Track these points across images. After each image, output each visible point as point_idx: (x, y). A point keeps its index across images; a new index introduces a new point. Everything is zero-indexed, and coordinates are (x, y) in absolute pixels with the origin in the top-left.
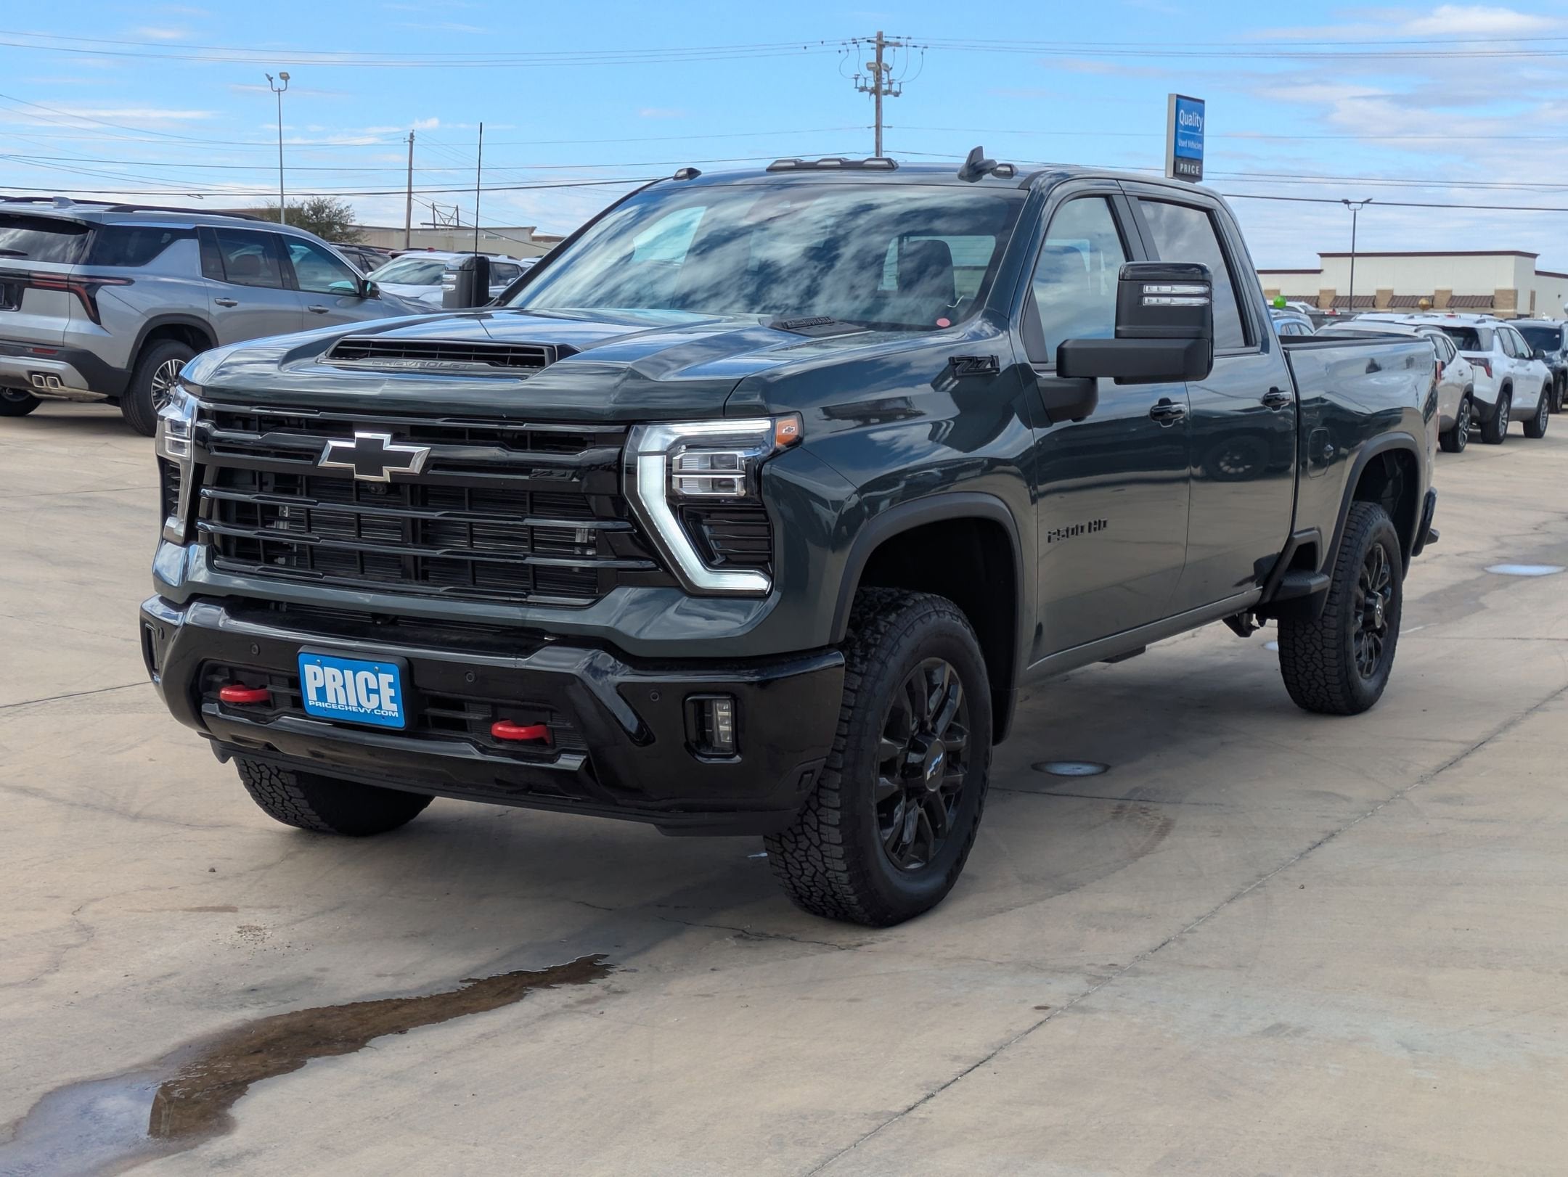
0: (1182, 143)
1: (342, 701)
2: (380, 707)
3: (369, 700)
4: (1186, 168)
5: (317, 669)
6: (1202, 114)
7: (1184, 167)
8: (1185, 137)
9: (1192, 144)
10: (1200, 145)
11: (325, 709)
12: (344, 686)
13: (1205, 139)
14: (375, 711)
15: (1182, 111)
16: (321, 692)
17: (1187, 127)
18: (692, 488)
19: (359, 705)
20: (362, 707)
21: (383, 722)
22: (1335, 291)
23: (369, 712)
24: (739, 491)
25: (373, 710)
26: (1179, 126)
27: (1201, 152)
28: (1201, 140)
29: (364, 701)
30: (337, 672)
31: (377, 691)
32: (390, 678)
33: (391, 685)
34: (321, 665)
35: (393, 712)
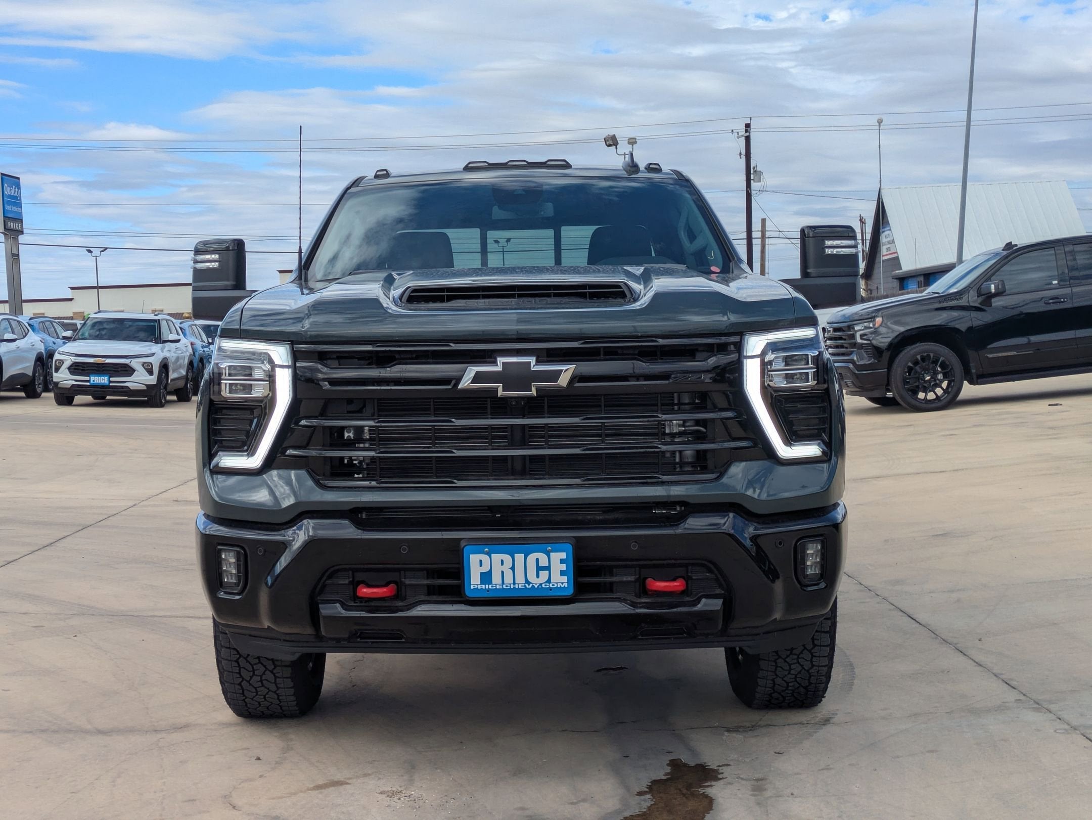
0: (8, 208)
1: (508, 580)
2: (549, 581)
3: (538, 576)
4: (12, 225)
5: (485, 558)
6: (19, 187)
7: (11, 225)
8: (10, 203)
9: (15, 209)
10: (20, 209)
11: (488, 590)
12: (513, 568)
13: (23, 205)
14: (543, 586)
15: (6, 185)
16: (486, 577)
17: (10, 196)
18: (780, 382)
19: (527, 581)
20: (529, 583)
21: (551, 594)
22: (83, 313)
23: (536, 586)
24: (812, 383)
25: (541, 585)
26: (5, 196)
27: (21, 214)
28: (19, 205)
29: (532, 577)
30: (507, 558)
31: (548, 568)
32: (563, 555)
33: (562, 561)
34: (489, 554)
35: (562, 583)
